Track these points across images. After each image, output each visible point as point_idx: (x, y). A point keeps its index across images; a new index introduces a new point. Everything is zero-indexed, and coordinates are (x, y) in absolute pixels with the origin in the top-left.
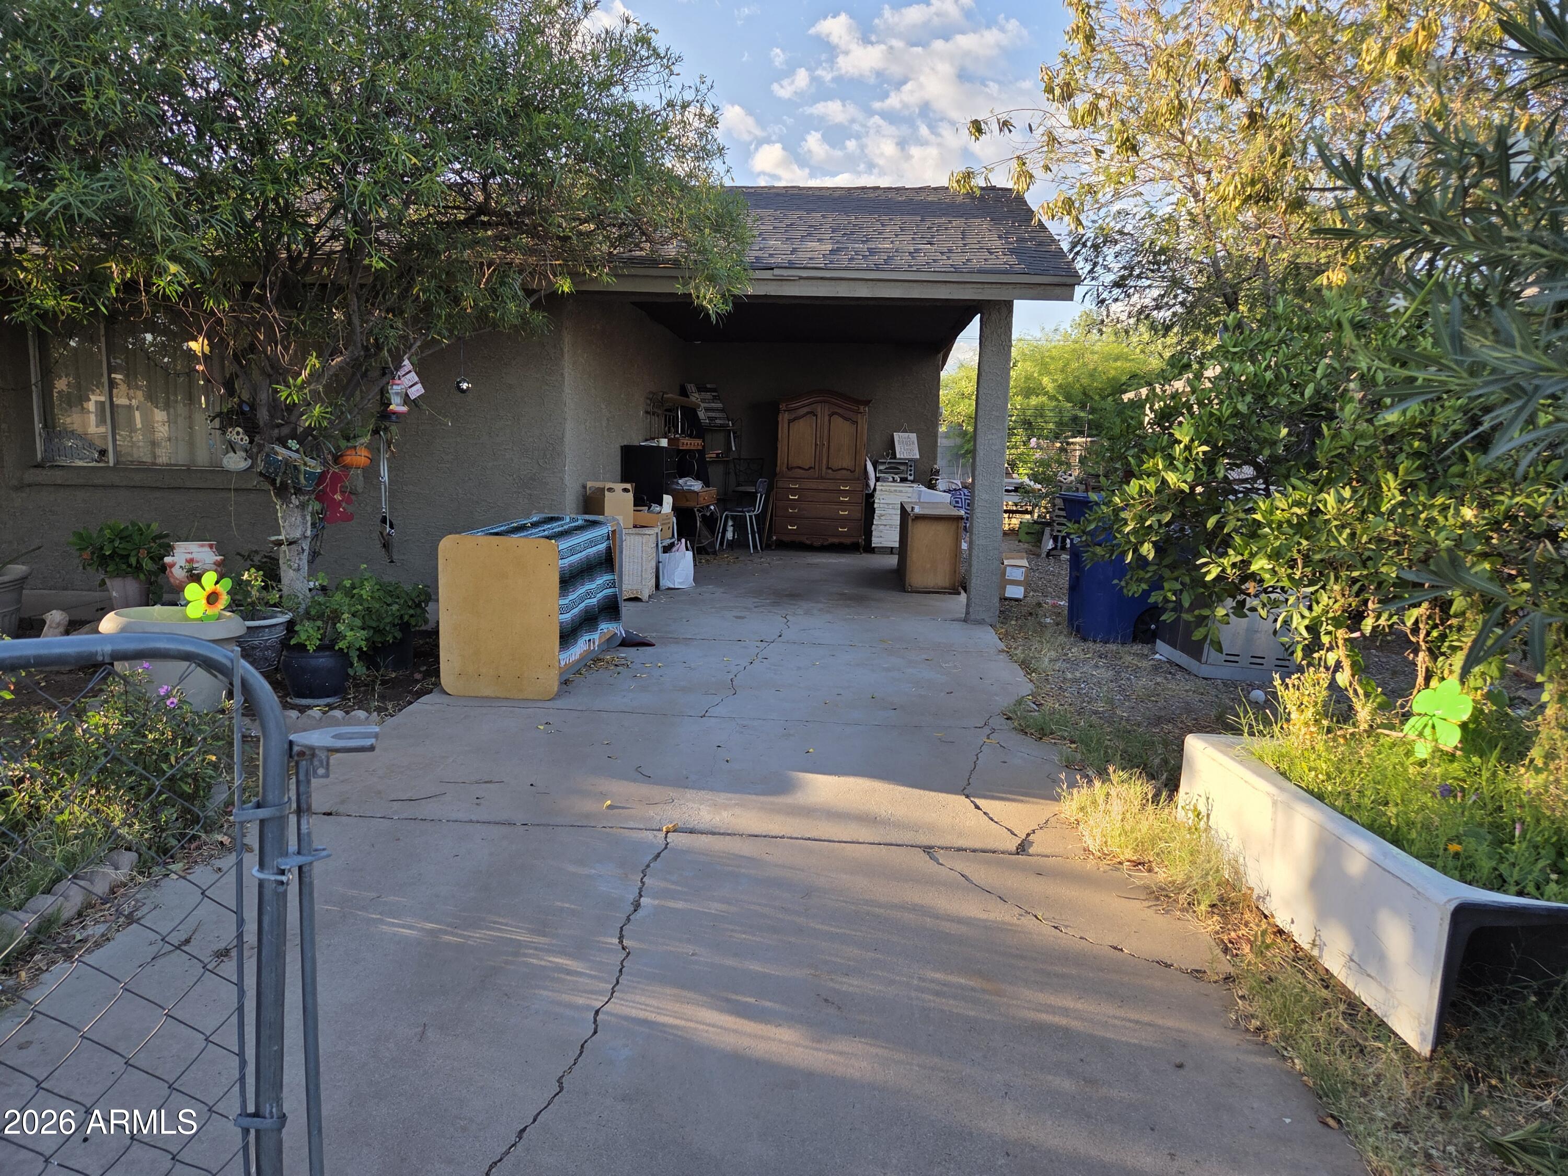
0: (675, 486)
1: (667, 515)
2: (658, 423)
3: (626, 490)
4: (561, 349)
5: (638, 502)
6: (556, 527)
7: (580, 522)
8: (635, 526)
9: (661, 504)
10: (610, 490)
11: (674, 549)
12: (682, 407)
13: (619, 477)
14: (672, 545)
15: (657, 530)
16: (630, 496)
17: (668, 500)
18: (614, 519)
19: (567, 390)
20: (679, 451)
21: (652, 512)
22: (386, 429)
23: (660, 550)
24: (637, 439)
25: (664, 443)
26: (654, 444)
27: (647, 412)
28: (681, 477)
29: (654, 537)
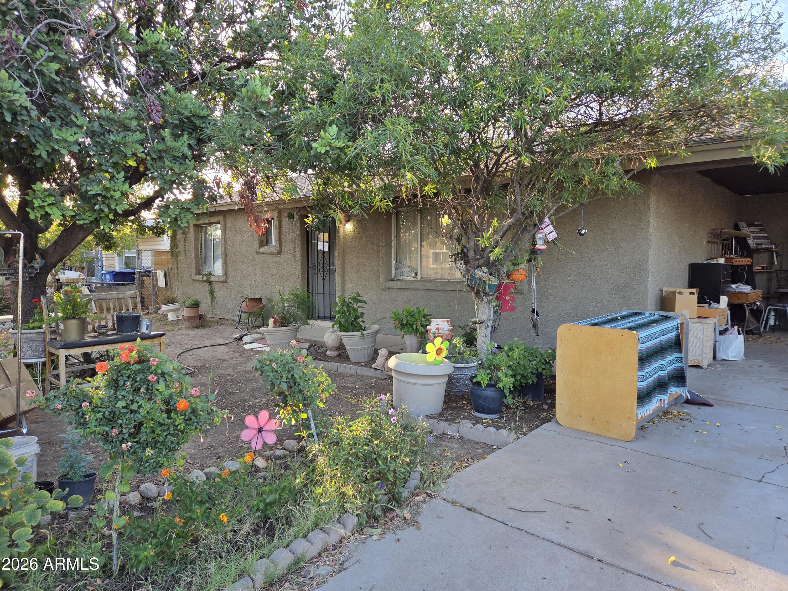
0: (729, 289)
1: (723, 309)
2: (718, 248)
3: (692, 293)
4: (649, 205)
5: (701, 300)
6: (638, 320)
7: (656, 317)
8: (698, 317)
9: (718, 302)
10: (680, 293)
11: (728, 333)
12: (735, 237)
13: (687, 284)
14: (726, 330)
15: (715, 320)
16: (695, 297)
17: (724, 300)
18: (682, 315)
19: (652, 230)
20: (733, 266)
21: (712, 308)
22: (535, 259)
23: (718, 333)
24: (701, 259)
25: (722, 261)
26: (714, 262)
27: (709, 242)
28: (734, 283)
29: (713, 326)
